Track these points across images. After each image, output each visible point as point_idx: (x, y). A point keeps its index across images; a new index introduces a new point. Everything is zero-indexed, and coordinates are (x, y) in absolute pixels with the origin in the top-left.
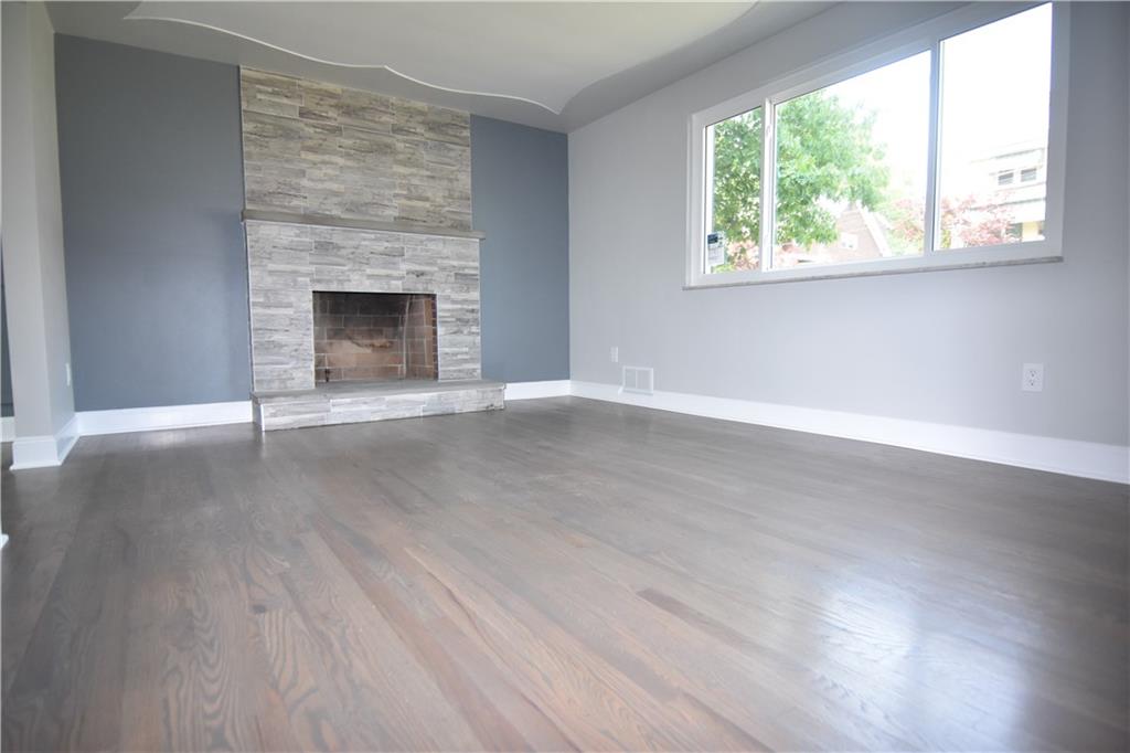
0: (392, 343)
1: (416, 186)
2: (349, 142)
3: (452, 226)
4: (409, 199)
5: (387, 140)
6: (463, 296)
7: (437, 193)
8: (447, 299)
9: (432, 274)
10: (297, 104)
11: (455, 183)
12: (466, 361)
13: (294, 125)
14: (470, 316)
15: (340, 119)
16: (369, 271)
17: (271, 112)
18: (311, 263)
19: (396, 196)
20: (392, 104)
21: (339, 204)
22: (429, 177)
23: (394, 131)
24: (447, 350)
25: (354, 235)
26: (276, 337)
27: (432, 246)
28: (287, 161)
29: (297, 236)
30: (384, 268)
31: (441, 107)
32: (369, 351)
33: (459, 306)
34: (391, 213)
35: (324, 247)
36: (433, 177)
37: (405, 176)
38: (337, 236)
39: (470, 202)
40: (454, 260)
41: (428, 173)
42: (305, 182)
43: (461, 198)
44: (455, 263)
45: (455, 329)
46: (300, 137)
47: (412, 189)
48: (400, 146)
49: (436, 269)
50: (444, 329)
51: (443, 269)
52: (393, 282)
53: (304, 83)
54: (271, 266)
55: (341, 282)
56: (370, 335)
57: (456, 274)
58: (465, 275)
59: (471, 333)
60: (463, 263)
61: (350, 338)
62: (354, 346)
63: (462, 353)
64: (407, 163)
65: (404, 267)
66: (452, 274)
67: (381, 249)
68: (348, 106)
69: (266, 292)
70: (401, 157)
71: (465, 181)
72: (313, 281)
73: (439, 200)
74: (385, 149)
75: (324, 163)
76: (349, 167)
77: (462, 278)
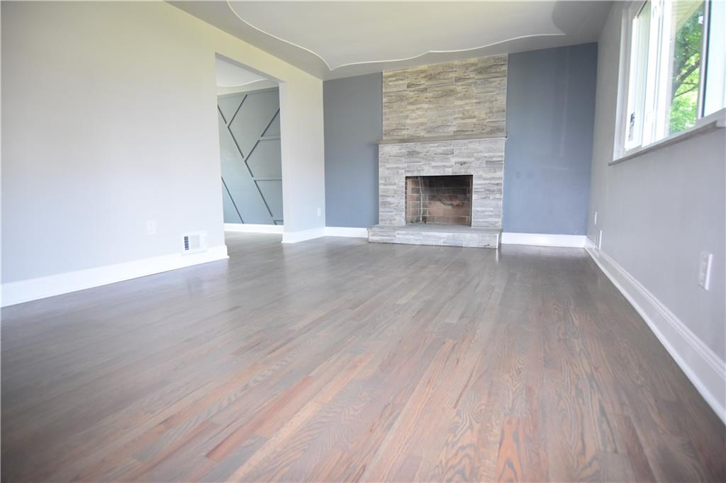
0: (463, 203)
1: (468, 111)
2: (431, 95)
3: (491, 131)
4: (463, 119)
5: (452, 87)
6: (492, 175)
7: (481, 113)
8: (480, 177)
9: (471, 163)
10: (406, 82)
11: (494, 103)
12: (490, 216)
13: (404, 93)
14: (495, 188)
15: (426, 83)
16: (433, 164)
17: (395, 90)
18: (405, 162)
19: (455, 119)
20: (456, 65)
21: (425, 129)
22: (476, 103)
23: (456, 81)
24: (478, 209)
25: (426, 145)
26: (389, 199)
27: (471, 146)
28: (401, 112)
29: (400, 149)
30: (442, 162)
31: (486, 57)
32: (450, 208)
33: (488, 182)
34: (452, 129)
35: (411, 154)
36: (479, 103)
37: (461, 106)
38: (418, 147)
39: (505, 113)
40: (485, 152)
41: (476, 101)
42: (408, 121)
43: (499, 112)
44: (486, 155)
45: (484, 196)
46: (407, 99)
47: (465, 113)
48: (459, 89)
49: (473, 159)
50: (477, 196)
51: (478, 159)
52: (447, 169)
53: (409, 70)
54: (388, 166)
55: (419, 171)
56: (451, 198)
57: (487, 162)
58: (493, 162)
59: (495, 199)
60: (491, 154)
61: (440, 200)
62: (443, 205)
63: (488, 211)
64: (465, 97)
65: (453, 160)
66: (484, 162)
67: (441, 151)
68: (431, 75)
69: (385, 178)
70: (459, 95)
71: (502, 100)
72: (406, 171)
73: (483, 116)
74: (451, 93)
75: (417, 109)
76: (429, 109)
77: (491, 164)
